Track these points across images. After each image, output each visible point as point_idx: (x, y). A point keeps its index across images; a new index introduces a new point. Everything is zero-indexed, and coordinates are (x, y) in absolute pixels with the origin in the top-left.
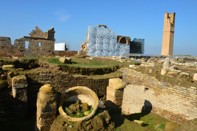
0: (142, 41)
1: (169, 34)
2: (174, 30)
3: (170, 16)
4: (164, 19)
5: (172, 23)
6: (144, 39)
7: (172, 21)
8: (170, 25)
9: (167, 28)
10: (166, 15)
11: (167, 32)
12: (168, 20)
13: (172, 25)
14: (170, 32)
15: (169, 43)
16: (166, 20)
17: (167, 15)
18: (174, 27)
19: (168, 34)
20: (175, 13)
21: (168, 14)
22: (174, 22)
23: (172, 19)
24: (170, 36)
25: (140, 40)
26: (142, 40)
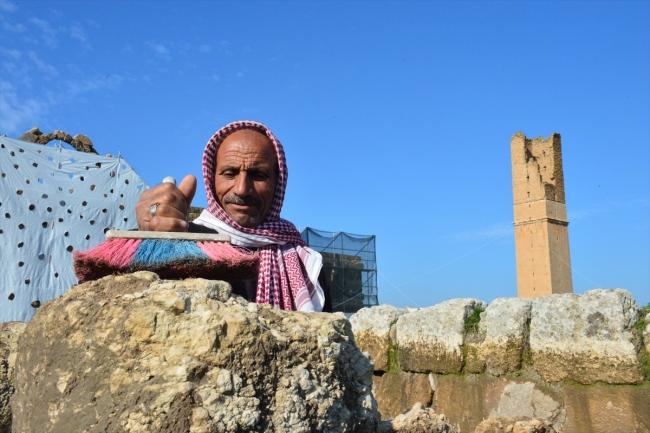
0: (358, 246)
1: (542, 233)
2: (565, 216)
3: (536, 150)
4: (511, 167)
5: (553, 183)
6: (373, 237)
7: (548, 175)
8: (542, 191)
9: (530, 203)
10: (518, 147)
11: (531, 227)
12: (532, 169)
13: (555, 191)
14: (545, 224)
15: (549, 278)
16: (520, 168)
17: (522, 144)
18: (562, 200)
19: (540, 234)
20: (557, 137)
21: (527, 142)
22: (559, 174)
23: (548, 162)
24: (552, 245)
25: (347, 244)
26: (362, 240)
